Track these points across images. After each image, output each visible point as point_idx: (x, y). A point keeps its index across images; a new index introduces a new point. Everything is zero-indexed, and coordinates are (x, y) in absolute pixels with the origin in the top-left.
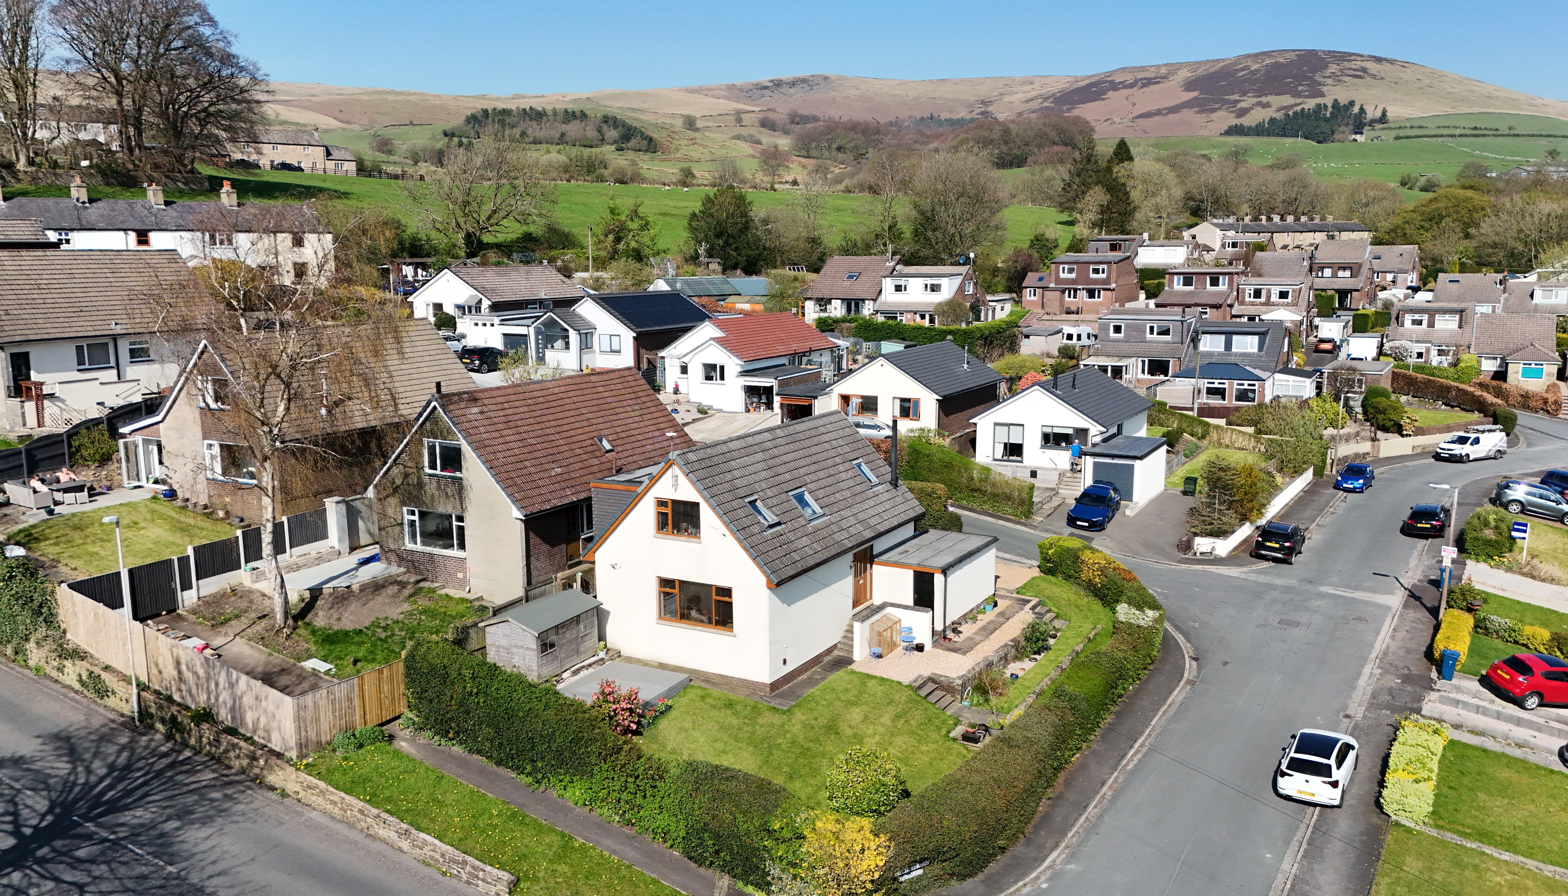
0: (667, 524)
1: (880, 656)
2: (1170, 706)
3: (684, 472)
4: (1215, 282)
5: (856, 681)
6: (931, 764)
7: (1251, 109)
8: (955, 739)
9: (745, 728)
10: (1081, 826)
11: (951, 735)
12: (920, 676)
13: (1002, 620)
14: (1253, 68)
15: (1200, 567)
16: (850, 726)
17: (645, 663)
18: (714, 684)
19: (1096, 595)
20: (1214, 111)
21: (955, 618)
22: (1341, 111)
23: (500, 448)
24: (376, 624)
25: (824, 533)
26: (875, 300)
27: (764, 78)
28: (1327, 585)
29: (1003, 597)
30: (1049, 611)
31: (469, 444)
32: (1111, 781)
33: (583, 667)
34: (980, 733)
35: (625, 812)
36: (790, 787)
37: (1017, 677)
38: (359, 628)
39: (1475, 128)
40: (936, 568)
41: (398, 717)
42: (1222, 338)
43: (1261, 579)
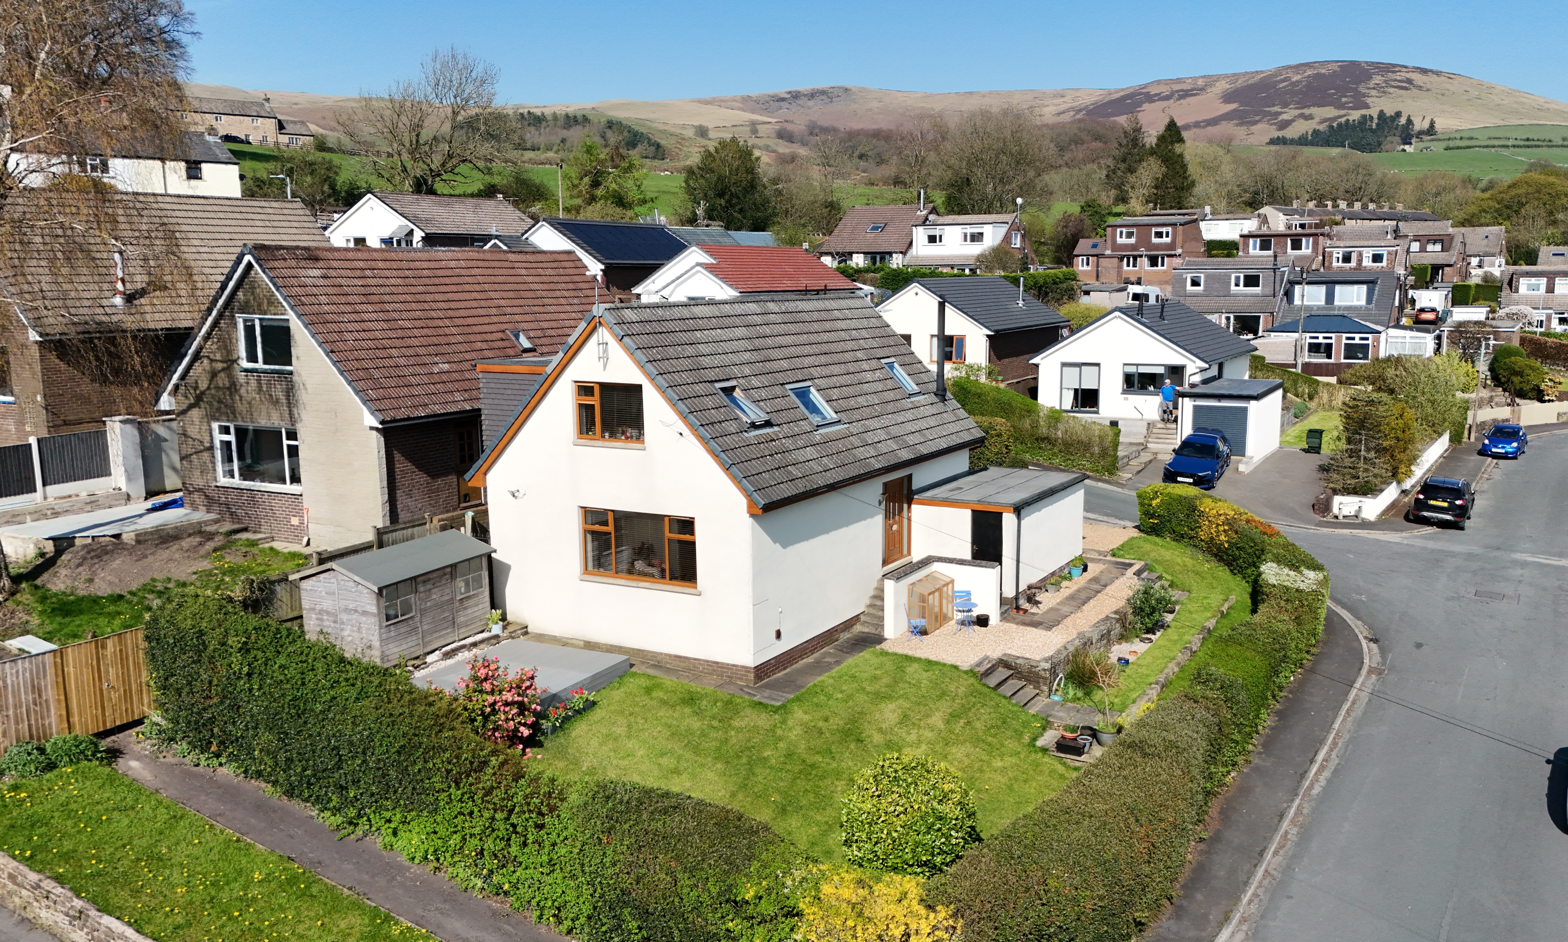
0: (593, 424)
1: (924, 632)
2: (1354, 703)
3: (615, 336)
4: (1296, 246)
5: (889, 665)
6: (1010, 788)
7: (1293, 121)
8: (1044, 750)
9: (713, 734)
10: (1260, 886)
11: (1039, 743)
12: (986, 658)
13: (1097, 587)
14: (1294, 79)
15: (1346, 531)
16: (880, 730)
17: (564, 643)
18: (668, 671)
19: (1221, 559)
20: (1255, 123)
21: (1034, 579)
22: (1387, 122)
23: (350, 327)
24: (149, 588)
25: (840, 445)
26: (904, 253)
27: (781, 89)
28: (1521, 552)
29: (1093, 560)
30: (1160, 578)
31: (299, 316)
32: (1292, 811)
33: (463, 647)
34: (1085, 739)
35: (491, 872)
36: (779, 827)
37: (1127, 662)
38: (118, 591)
39: (1528, 140)
40: (1006, 506)
41: (139, 722)
42: (1323, 289)
43: (1431, 545)
